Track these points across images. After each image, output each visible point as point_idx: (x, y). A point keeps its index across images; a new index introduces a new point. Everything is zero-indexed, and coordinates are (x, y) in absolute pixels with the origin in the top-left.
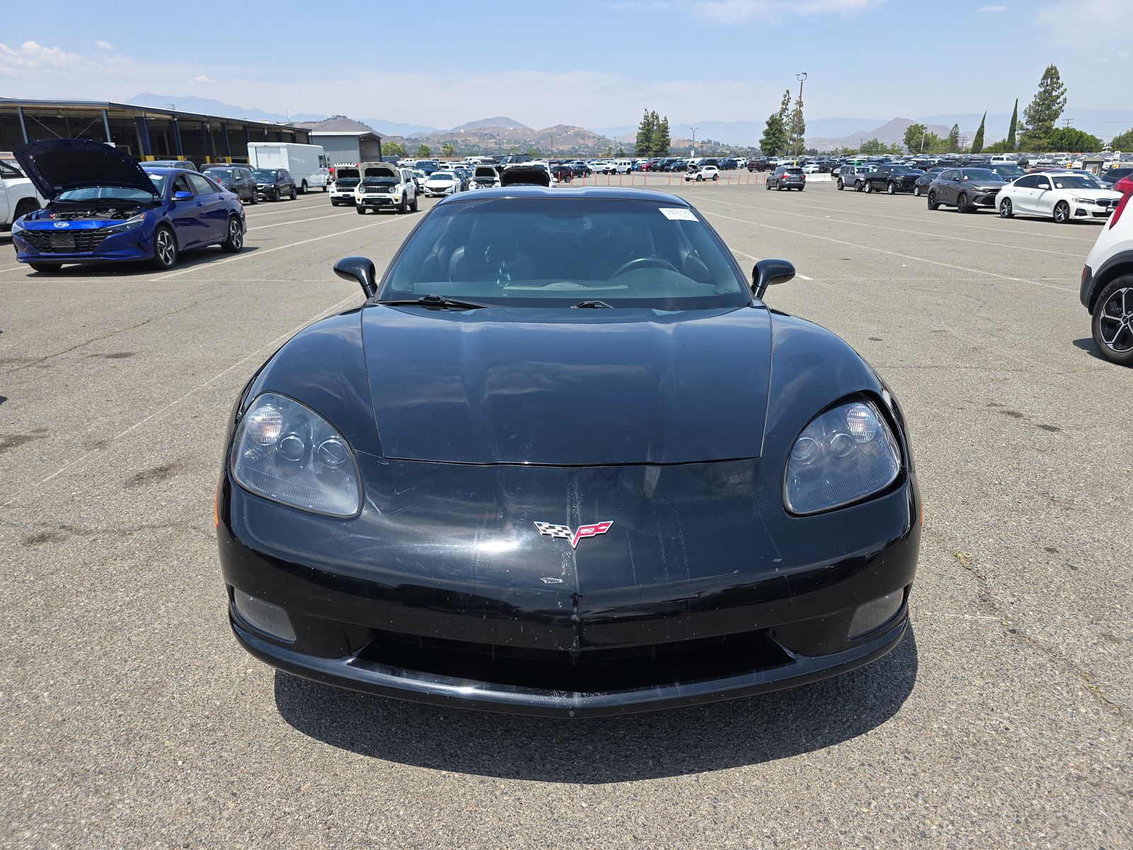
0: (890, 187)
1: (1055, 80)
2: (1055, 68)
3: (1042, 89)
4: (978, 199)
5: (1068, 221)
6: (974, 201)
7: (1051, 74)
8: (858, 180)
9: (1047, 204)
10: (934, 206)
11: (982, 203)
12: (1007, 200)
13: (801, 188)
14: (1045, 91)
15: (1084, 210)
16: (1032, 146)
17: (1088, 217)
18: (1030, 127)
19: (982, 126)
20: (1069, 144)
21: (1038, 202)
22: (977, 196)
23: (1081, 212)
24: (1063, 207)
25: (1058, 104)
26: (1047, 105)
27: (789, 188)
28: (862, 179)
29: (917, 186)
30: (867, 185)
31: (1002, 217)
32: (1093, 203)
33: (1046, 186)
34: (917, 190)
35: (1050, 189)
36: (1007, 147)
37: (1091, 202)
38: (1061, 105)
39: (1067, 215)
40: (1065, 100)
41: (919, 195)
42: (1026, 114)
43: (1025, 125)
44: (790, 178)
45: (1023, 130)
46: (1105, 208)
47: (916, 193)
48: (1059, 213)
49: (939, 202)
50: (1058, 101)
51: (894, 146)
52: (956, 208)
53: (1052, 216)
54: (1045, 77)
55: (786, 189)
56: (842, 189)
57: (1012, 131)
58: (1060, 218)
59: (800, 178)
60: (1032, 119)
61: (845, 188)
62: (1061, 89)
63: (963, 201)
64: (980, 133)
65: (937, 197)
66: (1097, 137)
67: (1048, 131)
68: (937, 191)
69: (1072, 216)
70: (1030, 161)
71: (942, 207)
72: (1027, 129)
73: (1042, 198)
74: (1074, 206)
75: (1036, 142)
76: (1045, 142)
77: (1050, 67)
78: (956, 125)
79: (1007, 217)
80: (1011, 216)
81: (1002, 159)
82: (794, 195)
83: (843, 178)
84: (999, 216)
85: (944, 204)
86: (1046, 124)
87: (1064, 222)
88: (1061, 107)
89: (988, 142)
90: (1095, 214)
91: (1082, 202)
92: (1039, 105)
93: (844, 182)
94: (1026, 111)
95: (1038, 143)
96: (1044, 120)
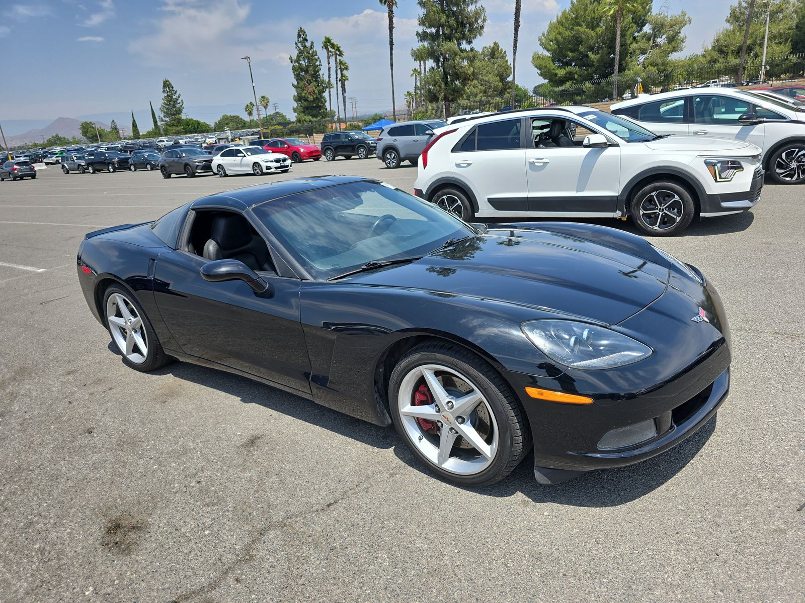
0: (110, 167)
1: (171, 88)
2: (169, 81)
3: (166, 95)
4: (199, 167)
5: (263, 174)
6: (196, 169)
7: (167, 85)
8: (79, 165)
9: (247, 165)
10: (168, 176)
11: (202, 170)
12: (219, 166)
13: (33, 176)
14: (168, 96)
15: (269, 166)
16: (174, 131)
17: (273, 170)
18: (167, 119)
19: (134, 121)
20: (194, 128)
21: (241, 165)
22: (197, 166)
23: (268, 168)
24: (257, 166)
25: (179, 103)
26: (172, 106)
27: (21, 178)
28: (82, 164)
29: (131, 165)
30: (90, 168)
31: (220, 177)
32: (273, 162)
33: (242, 155)
34: (132, 167)
35: (245, 156)
36: (156, 132)
37: (271, 161)
38: (181, 104)
39: (262, 171)
40: (182, 101)
41: (135, 170)
42: (162, 111)
43: (164, 118)
44: (21, 170)
45: (164, 121)
46: (279, 164)
47: (133, 169)
48: (256, 170)
49: (170, 173)
50: (178, 102)
51: (74, 138)
52: (186, 175)
53: (253, 172)
54: (164, 87)
55: (19, 179)
56: (68, 173)
57: (155, 122)
58: (258, 172)
59: (30, 168)
60: (167, 114)
61: (70, 172)
62: (177, 95)
63: (189, 170)
64: (135, 125)
65: (168, 170)
66: (207, 123)
67: (179, 121)
68: (167, 165)
69: (265, 171)
70: (180, 141)
71: (173, 175)
72: (166, 121)
73: (243, 162)
74: (264, 165)
75: (175, 129)
76: (180, 128)
77: (165, 80)
78: (113, 121)
79: (224, 177)
80: (226, 175)
81: (164, 141)
82: (28, 183)
83: (65, 165)
84: (219, 176)
85: (174, 173)
86: (177, 117)
87: (261, 175)
88: (182, 106)
89: (142, 131)
90: (276, 168)
91: (266, 162)
92: (168, 105)
93: (68, 168)
94: (160, 109)
95: (177, 129)
96: (175, 115)
